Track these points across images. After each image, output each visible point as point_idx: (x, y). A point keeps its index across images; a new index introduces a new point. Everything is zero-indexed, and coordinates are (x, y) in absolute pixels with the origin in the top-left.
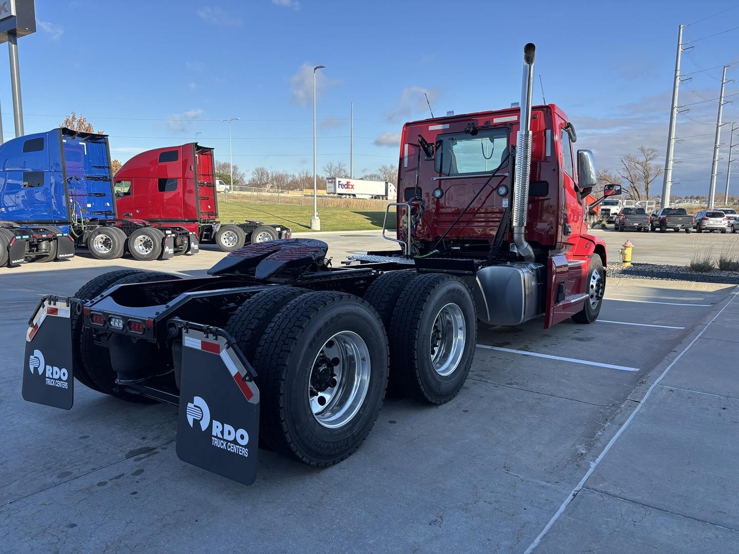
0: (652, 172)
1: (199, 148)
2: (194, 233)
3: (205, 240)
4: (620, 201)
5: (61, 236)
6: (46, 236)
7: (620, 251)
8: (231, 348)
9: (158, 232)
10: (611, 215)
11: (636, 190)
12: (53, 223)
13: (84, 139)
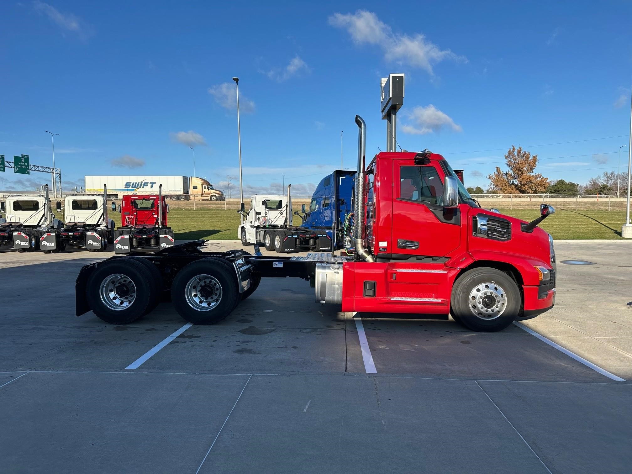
5: (321, 236)
6: (309, 236)
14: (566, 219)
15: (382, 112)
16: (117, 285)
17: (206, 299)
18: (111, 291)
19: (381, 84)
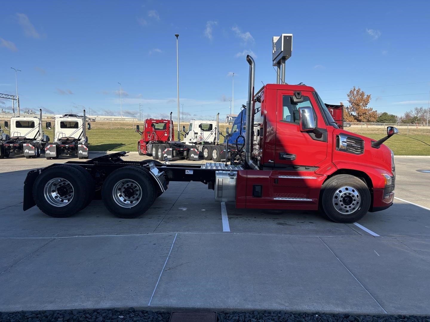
14: (403, 141)
15: (273, 61)
16: (58, 187)
17: (129, 198)
18: (54, 191)
19: (273, 40)
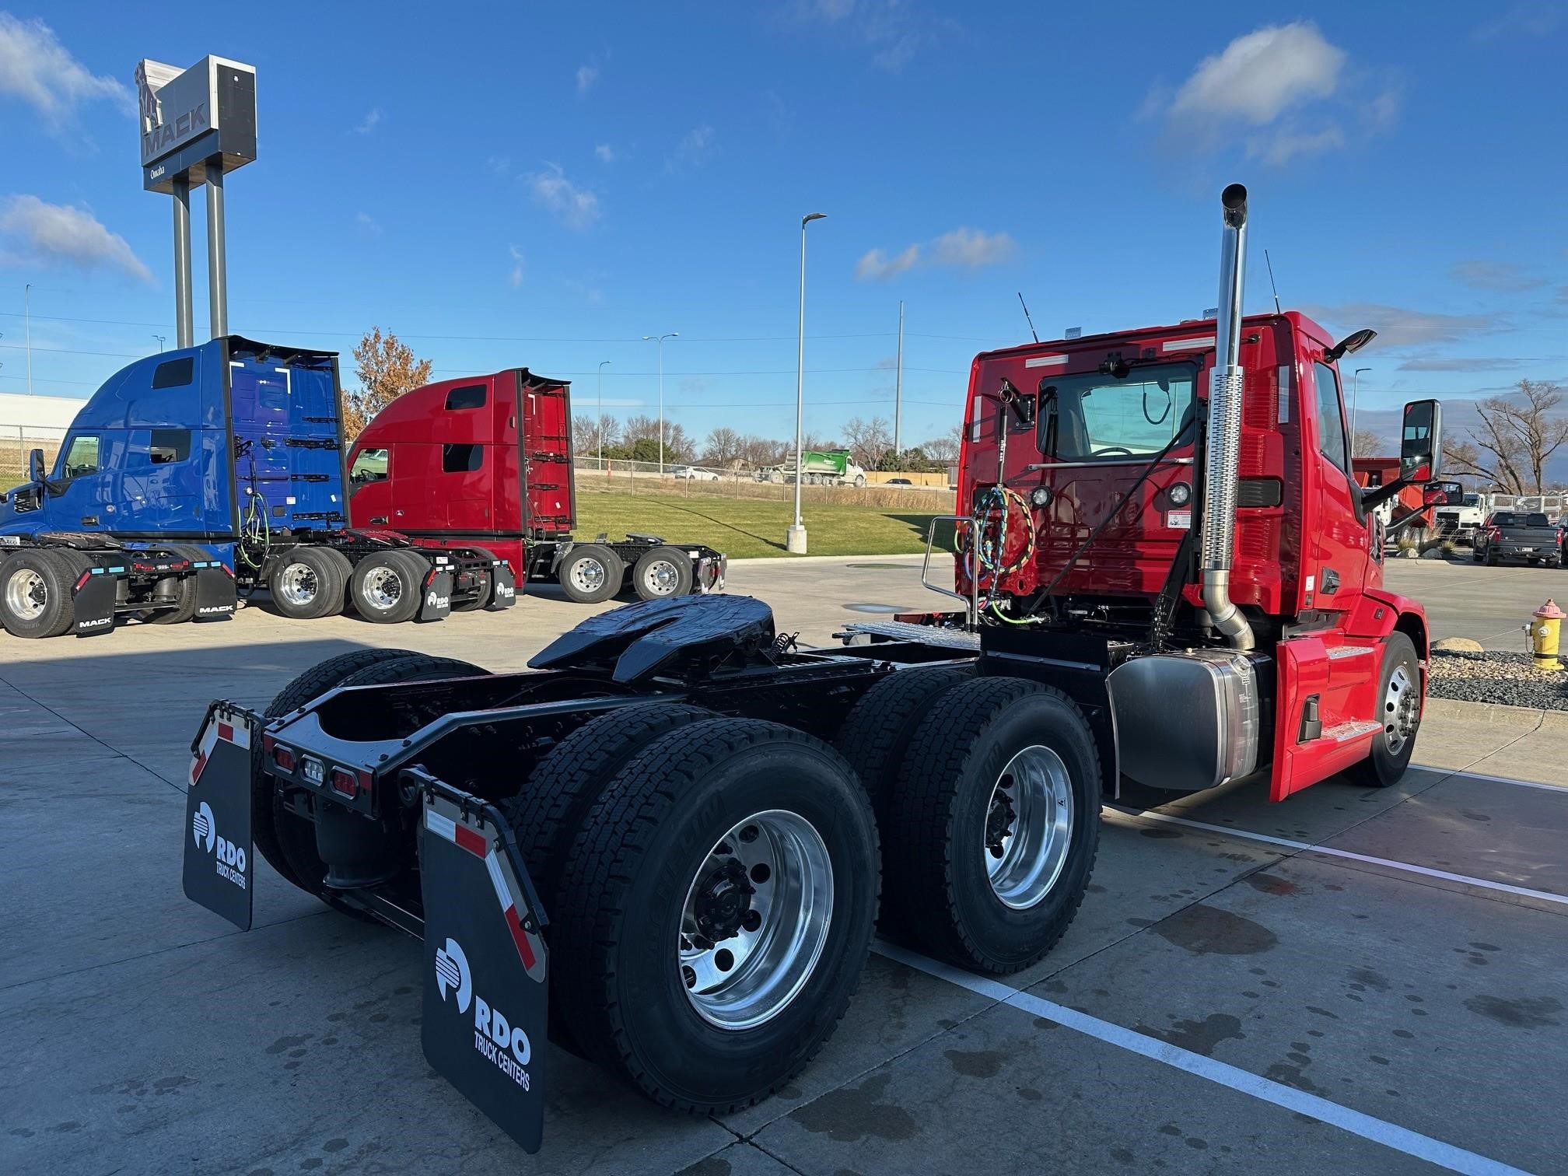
0: (1549, 435)
1: (536, 381)
2: (505, 562)
3: (538, 576)
4: (1482, 496)
5: (204, 568)
6: (166, 567)
7: (1528, 627)
8: (503, 852)
9: (416, 561)
10: (1459, 528)
11: (1512, 473)
12: (204, 538)
13: (286, 361)
15: (150, 166)
